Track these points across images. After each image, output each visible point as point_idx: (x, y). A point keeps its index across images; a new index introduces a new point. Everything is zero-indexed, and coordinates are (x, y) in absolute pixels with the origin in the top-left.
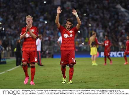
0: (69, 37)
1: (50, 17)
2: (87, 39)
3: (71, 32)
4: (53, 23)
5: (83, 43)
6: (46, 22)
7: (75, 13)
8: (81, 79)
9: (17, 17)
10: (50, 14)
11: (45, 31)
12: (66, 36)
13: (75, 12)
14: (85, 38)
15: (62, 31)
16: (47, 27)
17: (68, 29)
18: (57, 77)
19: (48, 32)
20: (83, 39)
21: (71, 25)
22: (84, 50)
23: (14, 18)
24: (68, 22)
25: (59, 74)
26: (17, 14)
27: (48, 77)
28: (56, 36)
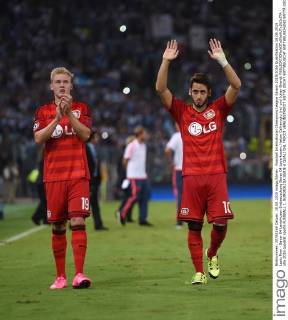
0: (205, 132)
1: (138, 72)
2: (254, 141)
3: (210, 115)
4: (147, 93)
5: (243, 156)
6: (127, 91)
7: (219, 54)
8: (237, 266)
9: (36, 75)
10: (139, 65)
11: (124, 116)
12: (195, 129)
13: (218, 51)
14: (248, 139)
15: (181, 114)
16: (131, 105)
17: (198, 106)
18: (160, 259)
19: (132, 120)
20: (241, 141)
21: (206, 95)
22: (246, 174)
23: (28, 78)
24: (195, 84)
25: (167, 251)
26: (38, 64)
27: (132, 259)
28: (158, 134)
